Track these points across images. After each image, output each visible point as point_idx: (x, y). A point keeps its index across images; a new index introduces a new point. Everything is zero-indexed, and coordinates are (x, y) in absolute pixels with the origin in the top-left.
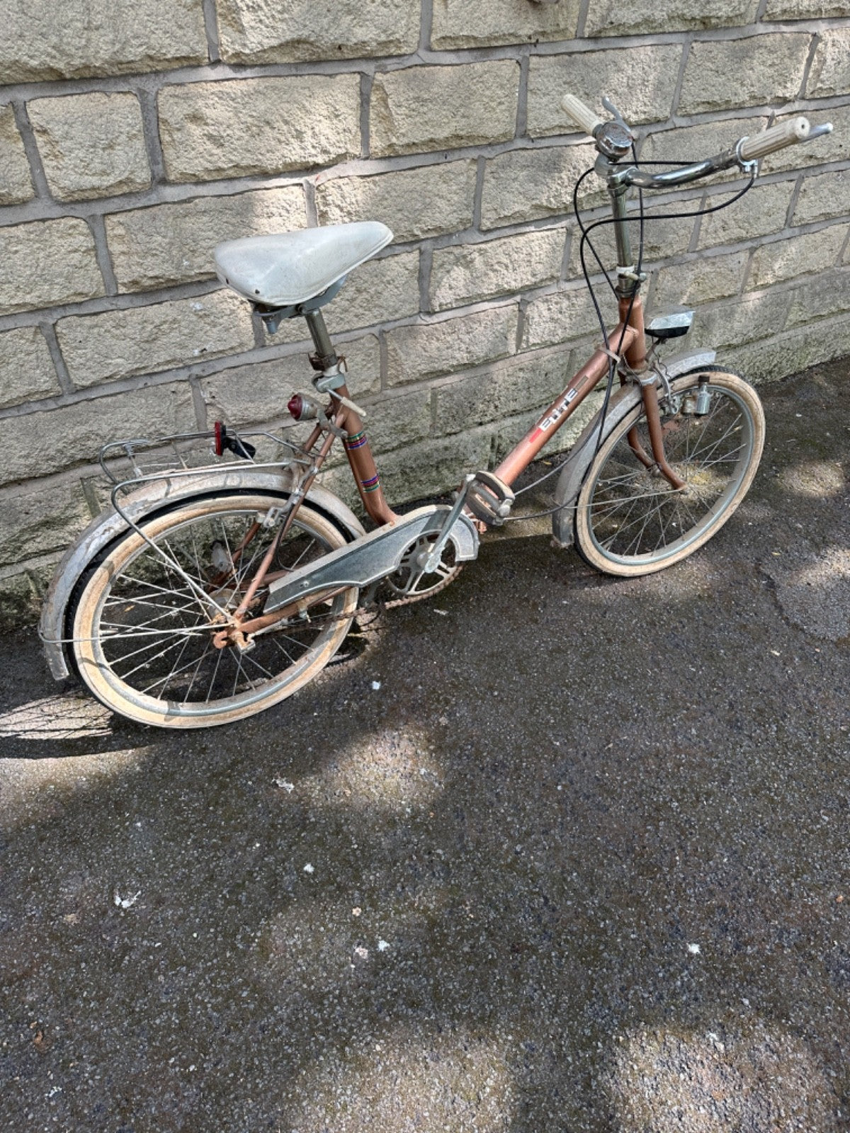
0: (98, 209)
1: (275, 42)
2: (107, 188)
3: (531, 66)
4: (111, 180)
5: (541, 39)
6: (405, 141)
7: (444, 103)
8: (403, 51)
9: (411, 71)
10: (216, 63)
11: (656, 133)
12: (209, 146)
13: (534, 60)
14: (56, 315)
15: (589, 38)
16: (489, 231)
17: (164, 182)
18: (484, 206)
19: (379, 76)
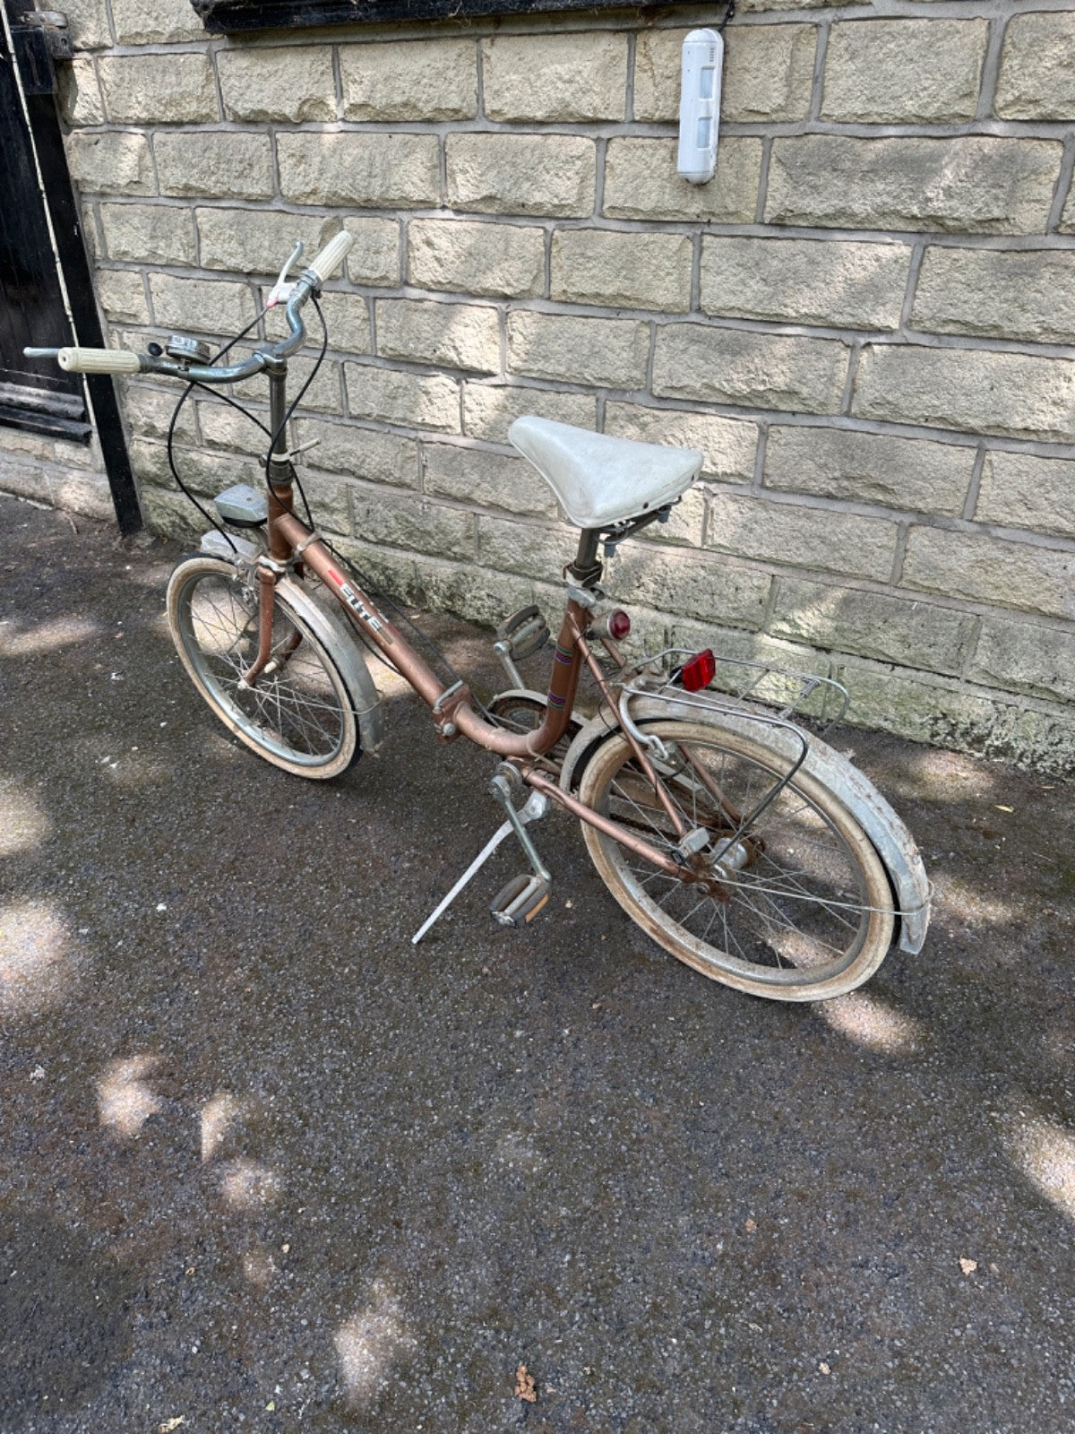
0: (372, 293)
1: (478, 197)
2: (376, 279)
3: (705, 244)
4: (377, 275)
5: (713, 220)
6: (575, 290)
7: (606, 263)
8: (579, 215)
9: (585, 232)
10: (444, 208)
11: (880, 344)
12: (436, 264)
13: (707, 239)
14: (345, 358)
15: (770, 224)
16: (660, 398)
17: (407, 284)
18: (656, 372)
19: (557, 233)
